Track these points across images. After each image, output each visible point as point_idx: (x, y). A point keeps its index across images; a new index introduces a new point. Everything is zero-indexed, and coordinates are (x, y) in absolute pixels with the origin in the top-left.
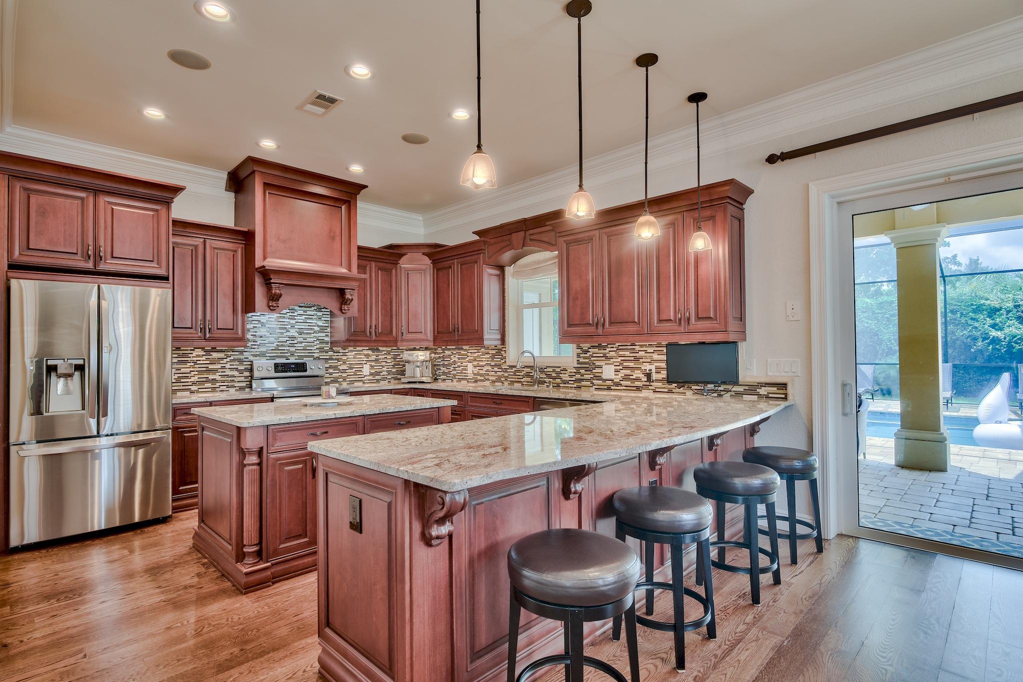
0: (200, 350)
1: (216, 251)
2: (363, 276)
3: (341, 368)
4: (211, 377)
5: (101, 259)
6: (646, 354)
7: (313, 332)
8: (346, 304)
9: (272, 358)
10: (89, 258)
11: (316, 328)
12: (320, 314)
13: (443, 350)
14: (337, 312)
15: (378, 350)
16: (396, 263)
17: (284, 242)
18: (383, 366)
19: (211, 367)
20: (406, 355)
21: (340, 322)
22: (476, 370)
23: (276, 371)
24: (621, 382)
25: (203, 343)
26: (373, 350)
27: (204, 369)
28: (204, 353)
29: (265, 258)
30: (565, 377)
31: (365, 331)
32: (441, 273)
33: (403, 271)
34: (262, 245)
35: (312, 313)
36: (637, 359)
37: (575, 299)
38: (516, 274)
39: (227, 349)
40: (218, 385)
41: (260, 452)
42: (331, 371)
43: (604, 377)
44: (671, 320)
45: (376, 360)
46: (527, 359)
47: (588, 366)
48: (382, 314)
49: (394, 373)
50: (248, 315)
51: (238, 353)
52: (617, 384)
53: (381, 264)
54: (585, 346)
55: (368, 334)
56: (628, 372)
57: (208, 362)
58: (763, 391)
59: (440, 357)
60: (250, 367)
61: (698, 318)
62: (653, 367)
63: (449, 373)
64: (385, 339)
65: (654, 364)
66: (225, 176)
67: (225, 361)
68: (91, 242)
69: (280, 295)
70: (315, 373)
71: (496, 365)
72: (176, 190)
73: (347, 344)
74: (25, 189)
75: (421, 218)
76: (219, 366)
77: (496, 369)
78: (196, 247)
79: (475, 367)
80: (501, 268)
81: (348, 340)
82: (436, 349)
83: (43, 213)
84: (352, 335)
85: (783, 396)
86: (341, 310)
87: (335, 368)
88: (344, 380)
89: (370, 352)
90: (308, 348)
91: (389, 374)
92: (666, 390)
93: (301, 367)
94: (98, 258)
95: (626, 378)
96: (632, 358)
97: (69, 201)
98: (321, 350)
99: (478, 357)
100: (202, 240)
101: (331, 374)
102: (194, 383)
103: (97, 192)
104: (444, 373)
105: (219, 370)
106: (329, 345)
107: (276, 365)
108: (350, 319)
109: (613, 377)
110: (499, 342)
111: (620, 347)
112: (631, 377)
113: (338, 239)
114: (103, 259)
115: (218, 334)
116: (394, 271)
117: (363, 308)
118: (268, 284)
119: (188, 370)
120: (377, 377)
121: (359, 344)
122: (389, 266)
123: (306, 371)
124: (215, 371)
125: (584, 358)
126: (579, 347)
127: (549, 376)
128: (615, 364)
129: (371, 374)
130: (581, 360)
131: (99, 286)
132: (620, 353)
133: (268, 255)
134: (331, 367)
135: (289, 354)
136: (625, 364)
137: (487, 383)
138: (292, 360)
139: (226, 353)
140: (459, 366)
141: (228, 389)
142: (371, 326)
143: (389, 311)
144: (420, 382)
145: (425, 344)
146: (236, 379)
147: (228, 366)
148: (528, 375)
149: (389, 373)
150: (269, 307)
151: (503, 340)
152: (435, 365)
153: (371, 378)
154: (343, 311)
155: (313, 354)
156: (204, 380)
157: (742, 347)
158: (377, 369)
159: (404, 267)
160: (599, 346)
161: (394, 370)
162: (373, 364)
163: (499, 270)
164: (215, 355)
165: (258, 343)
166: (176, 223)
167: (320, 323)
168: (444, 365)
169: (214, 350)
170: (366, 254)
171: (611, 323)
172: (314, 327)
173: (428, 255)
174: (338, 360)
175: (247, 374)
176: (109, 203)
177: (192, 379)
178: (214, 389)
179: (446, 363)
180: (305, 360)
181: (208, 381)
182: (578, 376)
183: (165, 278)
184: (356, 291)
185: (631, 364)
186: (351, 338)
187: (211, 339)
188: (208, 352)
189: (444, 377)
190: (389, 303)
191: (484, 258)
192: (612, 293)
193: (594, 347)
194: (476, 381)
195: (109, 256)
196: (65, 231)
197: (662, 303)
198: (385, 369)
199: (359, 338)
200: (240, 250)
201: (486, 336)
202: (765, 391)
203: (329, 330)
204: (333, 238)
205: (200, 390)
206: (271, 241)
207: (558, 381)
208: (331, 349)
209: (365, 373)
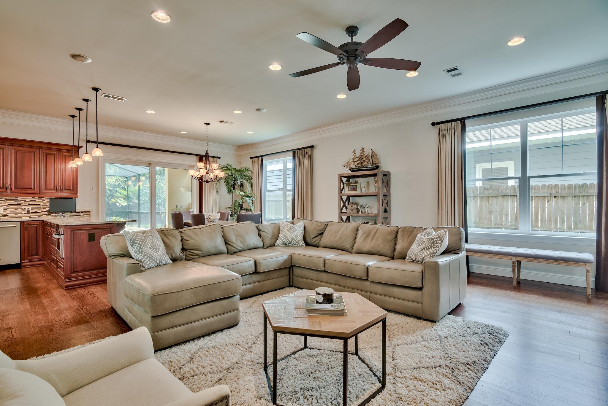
6: (25, 202)
24: (8, 215)
36: (18, 204)
52: (5, 216)
56: (13, 210)
58: (81, 214)
61: (65, 189)
62: (30, 207)
65: (30, 206)
85: (89, 215)
92: (37, 216)
95: (11, 213)
96: (16, 204)
109: (2, 212)
111: (7, 199)
112: (15, 212)
128: (3, 206)
132: (7, 201)
136: (10, 206)
171: (16, 188)
185: (16, 206)
202: (83, 214)
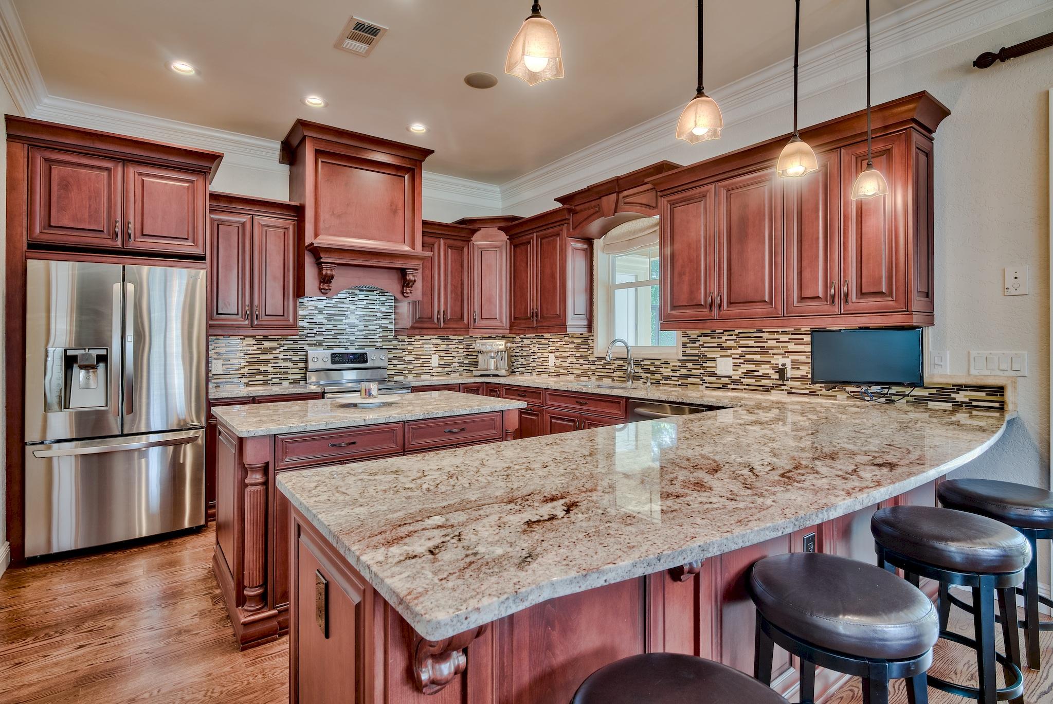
0: (251, 339)
1: (266, 228)
2: (428, 254)
3: (406, 358)
4: (262, 368)
5: (130, 237)
6: (778, 344)
7: (375, 319)
8: (408, 286)
9: (330, 347)
10: (117, 236)
11: (379, 315)
12: (383, 298)
13: (522, 338)
14: (399, 296)
15: (448, 339)
16: (468, 241)
17: (339, 216)
18: (454, 357)
19: (262, 357)
20: (478, 345)
21: (404, 308)
22: (558, 362)
23: (333, 363)
24: (742, 380)
25: (252, 332)
26: (443, 339)
27: (256, 360)
28: (256, 343)
29: (316, 235)
30: (667, 372)
31: (431, 318)
32: (518, 250)
33: (476, 248)
34: (313, 220)
35: (375, 298)
36: (764, 350)
37: (681, 274)
38: (607, 248)
39: (280, 337)
40: (270, 377)
41: (265, 469)
42: (395, 362)
43: (719, 373)
44: (819, 297)
45: (447, 351)
46: (618, 350)
47: (696, 358)
48: (451, 298)
49: (466, 365)
50: (300, 300)
51: (292, 342)
52: (736, 382)
53: (451, 242)
54: (694, 333)
55: (436, 321)
56: (752, 367)
57: (260, 352)
58: (961, 397)
59: (518, 347)
60: (304, 357)
61: (862, 294)
62: (788, 361)
63: (528, 365)
64: (455, 326)
65: (790, 356)
66: (278, 146)
67: (278, 351)
68: (119, 219)
69: (332, 277)
70: (376, 365)
71: (581, 357)
72: (214, 158)
73: (411, 332)
74: (46, 160)
75: (498, 190)
76: (271, 357)
77: (581, 361)
78: (243, 224)
79: (557, 358)
80: (589, 241)
81: (413, 328)
82: (513, 338)
83: (65, 185)
84: (417, 322)
85: (997, 405)
86: (403, 293)
87: (400, 358)
88: (410, 372)
89: (439, 341)
90: (370, 337)
91: (461, 366)
92: (807, 392)
93: (361, 358)
94: (126, 236)
95: (749, 374)
96: (758, 349)
97: (94, 172)
98: (384, 338)
99: (561, 346)
100: (250, 216)
101: (395, 365)
103: (126, 161)
104: (523, 366)
105: (271, 361)
106: (393, 334)
107: (334, 356)
108: (414, 303)
109: (730, 372)
110: (585, 329)
111: (741, 335)
112: (756, 374)
113: (400, 213)
114: (132, 236)
115: (265, 321)
116: (466, 249)
117: (429, 291)
118: (319, 264)
120: (448, 369)
121: (425, 332)
122: (459, 244)
123: (366, 362)
124: (266, 362)
125: (692, 348)
126: (685, 335)
127: (646, 371)
128: (734, 356)
129: (440, 366)
130: (688, 351)
131: (124, 267)
132: (741, 342)
133: (321, 231)
134: (394, 358)
135: (349, 344)
136: (747, 356)
137: (571, 377)
138: (352, 350)
139: (279, 342)
140: (539, 358)
141: (281, 381)
142: (438, 312)
143: (459, 294)
144: (494, 376)
145: (501, 332)
146: (290, 371)
147: (281, 356)
148: (620, 368)
149: (461, 364)
150: (320, 289)
151: (590, 327)
152: (512, 356)
153: (440, 370)
154: (405, 294)
155: (376, 343)
156: (255, 371)
157: (929, 334)
158: (448, 360)
159: (477, 245)
160: (713, 334)
161: (466, 361)
162: (443, 354)
163: (585, 243)
164: (267, 344)
165: (314, 331)
166: (215, 197)
167: (383, 309)
168: (522, 357)
169: (266, 338)
170: (432, 230)
171: (730, 303)
172: (376, 314)
173: (504, 229)
174: (403, 350)
175: (302, 365)
176: (139, 174)
178: (265, 383)
179: (525, 353)
180: (366, 350)
181: (260, 373)
182: (684, 371)
183: (202, 258)
184: (420, 271)
185: (757, 357)
186: (416, 325)
187: (260, 327)
188: (259, 341)
189: (523, 370)
190: (459, 286)
191: (568, 230)
192: (733, 263)
193: (705, 335)
194: (558, 375)
195: (138, 233)
196: (90, 206)
197: (807, 274)
198: (456, 360)
199: (425, 325)
200: (291, 228)
201: (569, 322)
202: (966, 396)
203: (393, 316)
204: (395, 212)
205: (251, 383)
206: (324, 215)
207: (658, 376)
208: (396, 338)
209: (433, 365)
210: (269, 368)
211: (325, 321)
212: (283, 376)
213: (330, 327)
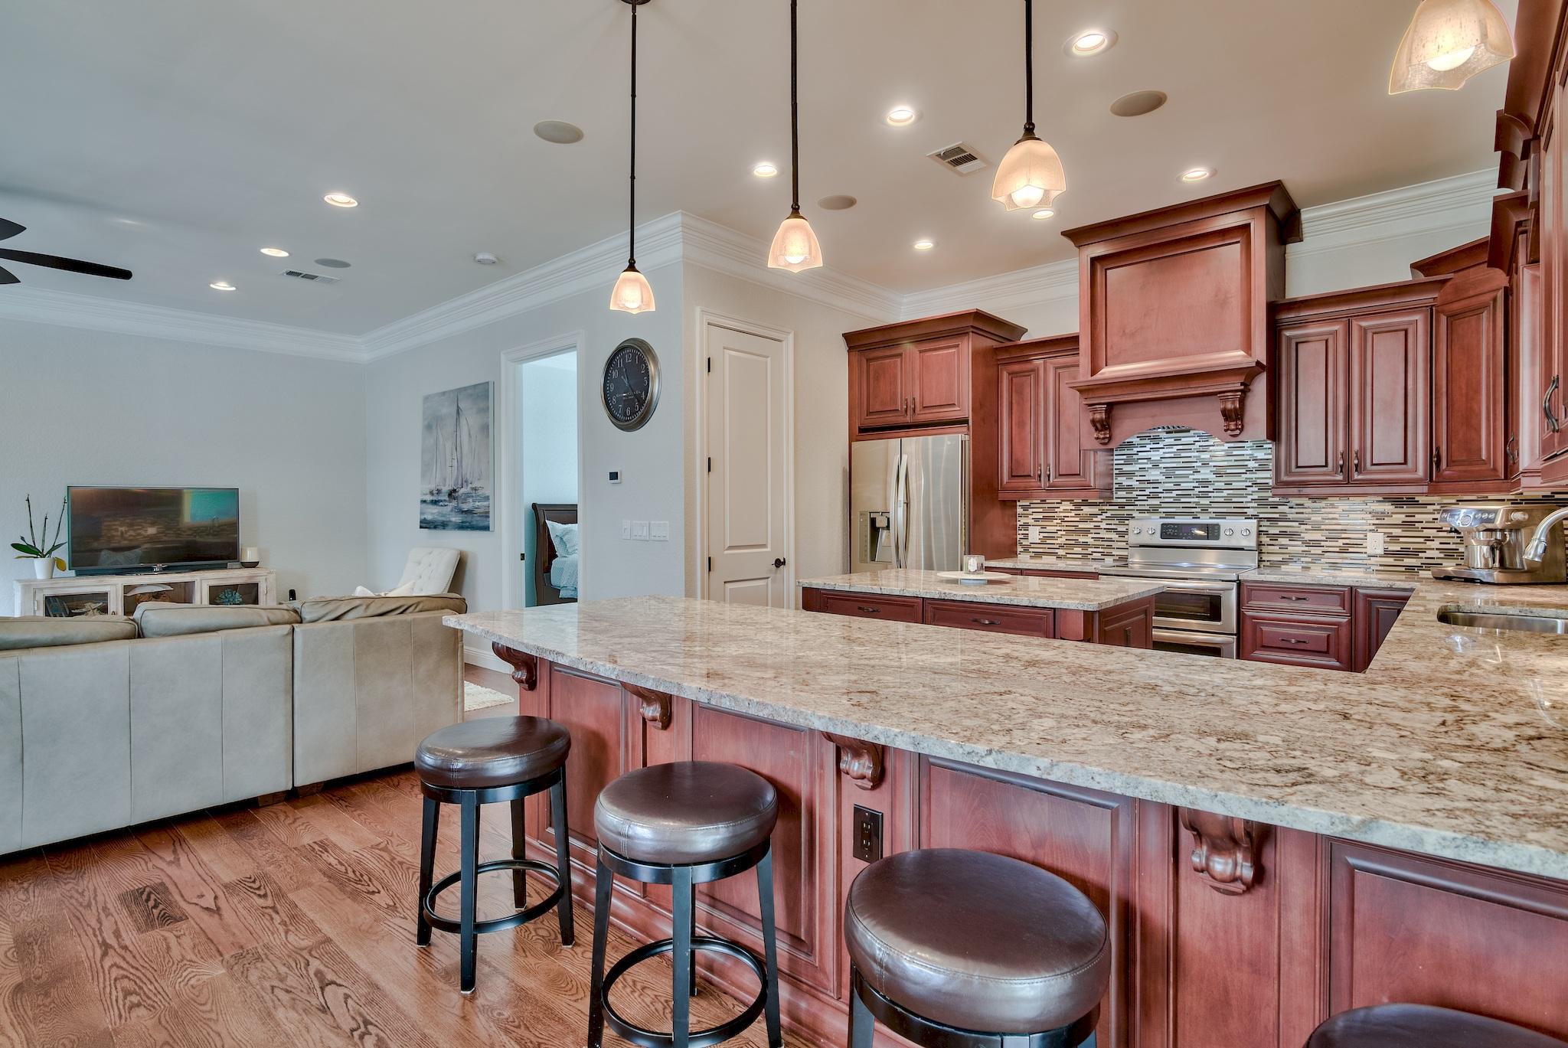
0: (1069, 503)
3: (1308, 537)
4: (1082, 539)
7: (1244, 471)
9: (1166, 515)
11: (1252, 464)
15: (1414, 503)
18: (1428, 539)
19: (1082, 525)
23: (1164, 535)
26: (1397, 503)
27: (1073, 528)
28: (1073, 508)
39: (1102, 501)
40: (1090, 550)
42: (1284, 541)
45: (1408, 524)
48: (1377, 426)
51: (1117, 507)
55: (1334, 471)
57: (1078, 519)
67: (1099, 518)
69: (1104, 421)
70: (1234, 543)
73: (1283, 491)
76: (1091, 525)
84: (1293, 473)
87: (1292, 536)
89: (1388, 507)
90: (1234, 500)
93: (1210, 532)
98: (1262, 502)
100: (1042, 361)
101: (1282, 546)
102: (1061, 546)
105: (1092, 531)
107: (1167, 527)
115: (1059, 482)
119: (1054, 529)
120: (1408, 561)
121: (1310, 490)
123: (1217, 538)
124: (1086, 531)
129: (1387, 553)
134: (1283, 534)
135: (1199, 510)
138: (1199, 519)
139: (1100, 507)
141: (1103, 557)
145: (1490, 488)
146: (1115, 545)
147: (1103, 525)
150: (1097, 440)
153: (1390, 561)
154: (1230, 433)
155: (1245, 510)
156: (1073, 542)
158: (1411, 542)
162: (1397, 532)
164: (1087, 510)
165: (1147, 493)
169: (1085, 503)
172: (1246, 463)
174: (1301, 522)
177: (1059, 541)
178: (1085, 556)
180: (1223, 520)
181: (1078, 544)
183: (966, 421)
186: (1293, 479)
188: (1078, 506)
198: (1436, 544)
199: (1311, 479)
205: (1068, 556)
209: (1370, 551)
210: (1089, 539)
211: (1162, 478)
212: (1106, 550)
213: (1170, 486)
